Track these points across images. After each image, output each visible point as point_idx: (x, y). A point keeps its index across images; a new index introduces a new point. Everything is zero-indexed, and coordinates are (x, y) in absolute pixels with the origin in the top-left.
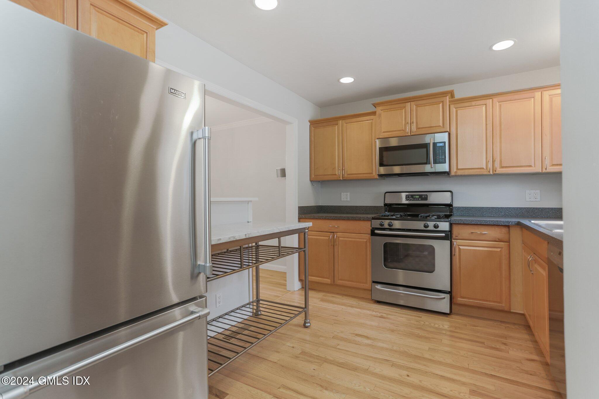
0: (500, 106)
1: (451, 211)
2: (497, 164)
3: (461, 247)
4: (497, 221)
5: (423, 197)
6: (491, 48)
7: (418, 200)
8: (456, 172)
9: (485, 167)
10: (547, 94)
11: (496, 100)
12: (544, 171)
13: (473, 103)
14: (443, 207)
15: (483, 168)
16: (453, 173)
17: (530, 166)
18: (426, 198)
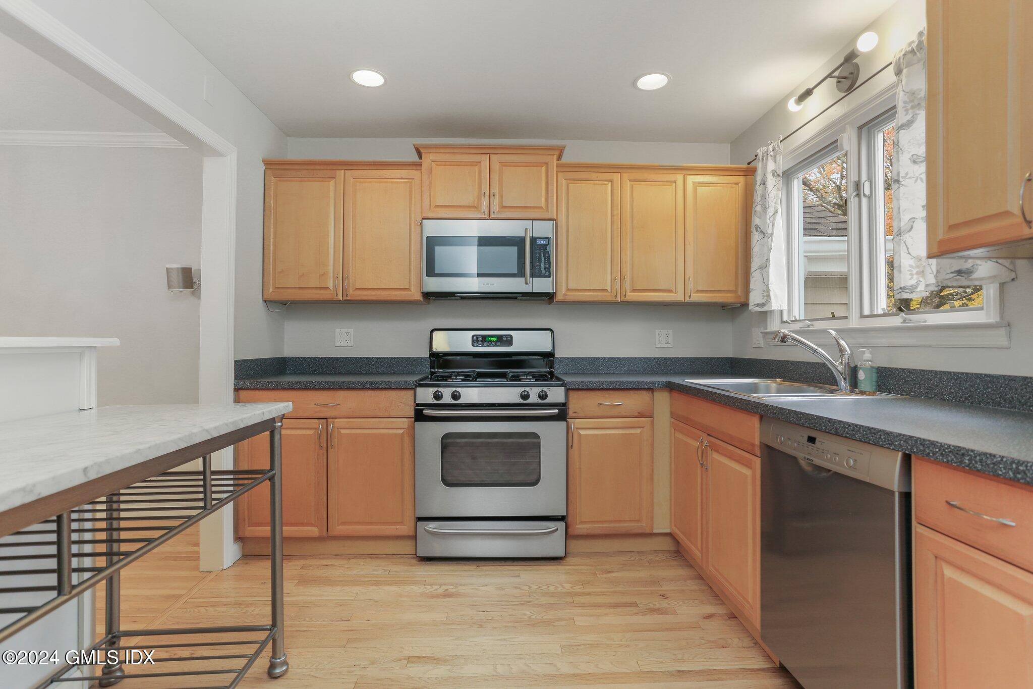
0: (632, 187)
1: (551, 365)
2: (627, 285)
3: (582, 432)
4: (638, 382)
5: (505, 339)
6: (634, 83)
7: (496, 345)
8: (565, 295)
9: (609, 289)
10: (692, 179)
11: (626, 176)
12: (687, 299)
13: (594, 176)
14: (536, 357)
15: (606, 290)
16: (559, 297)
17: (670, 291)
18: (509, 341)
